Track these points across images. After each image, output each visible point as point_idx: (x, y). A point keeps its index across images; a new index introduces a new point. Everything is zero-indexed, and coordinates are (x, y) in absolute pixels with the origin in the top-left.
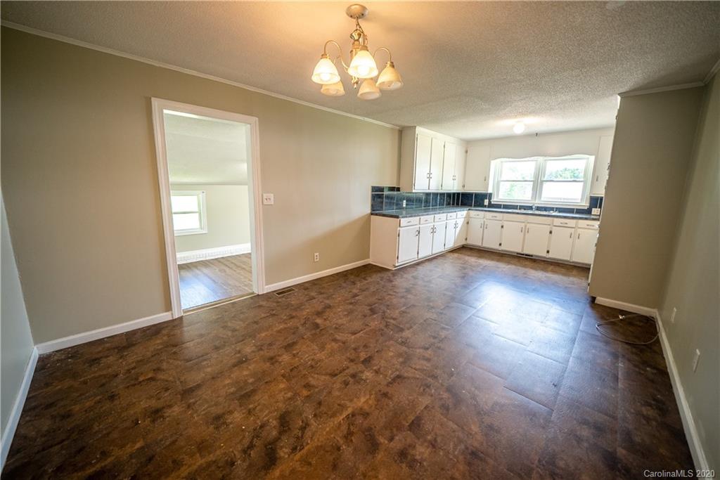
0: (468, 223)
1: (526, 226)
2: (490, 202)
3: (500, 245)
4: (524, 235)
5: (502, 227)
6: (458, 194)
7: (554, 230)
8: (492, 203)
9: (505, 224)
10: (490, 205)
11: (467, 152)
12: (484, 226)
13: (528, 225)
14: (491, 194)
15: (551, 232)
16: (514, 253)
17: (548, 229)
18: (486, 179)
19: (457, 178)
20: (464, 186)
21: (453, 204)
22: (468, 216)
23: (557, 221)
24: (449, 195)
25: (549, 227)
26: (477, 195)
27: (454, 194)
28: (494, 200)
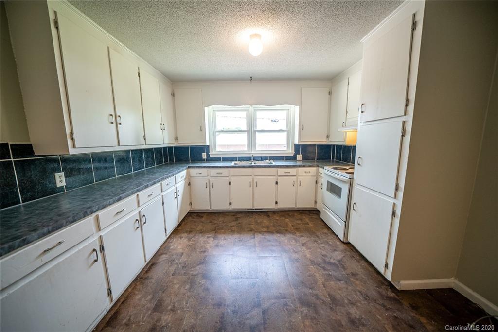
0: (190, 184)
1: (253, 180)
2: (208, 155)
3: (230, 203)
4: (253, 188)
5: (230, 183)
6: (170, 148)
7: (280, 180)
8: (211, 156)
9: (232, 179)
10: (210, 159)
11: (173, 95)
12: (209, 186)
13: (255, 178)
14: (208, 147)
15: (277, 183)
16: (245, 209)
17: (274, 179)
18: (202, 129)
19: (166, 127)
20: (176, 138)
21: (166, 161)
22: (189, 176)
23: (282, 171)
24: (158, 150)
25: (275, 177)
26: (193, 148)
27: (165, 148)
28: (213, 153)
